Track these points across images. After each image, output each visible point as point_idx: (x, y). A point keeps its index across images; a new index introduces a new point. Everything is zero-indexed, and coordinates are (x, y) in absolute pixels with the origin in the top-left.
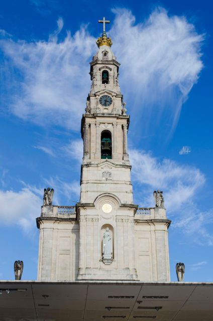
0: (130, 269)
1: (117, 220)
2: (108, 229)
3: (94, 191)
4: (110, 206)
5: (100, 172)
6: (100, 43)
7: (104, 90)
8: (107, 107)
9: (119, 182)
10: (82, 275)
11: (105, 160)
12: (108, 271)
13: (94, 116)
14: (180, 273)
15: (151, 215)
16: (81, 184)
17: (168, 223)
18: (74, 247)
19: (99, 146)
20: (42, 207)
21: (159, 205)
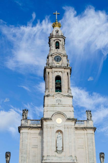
0: (73, 157)
1: (65, 128)
2: (59, 133)
3: (51, 111)
4: (61, 119)
5: (55, 99)
6: (54, 26)
7: (56, 53)
8: (58, 62)
9: (66, 106)
10: (45, 160)
11: (57, 93)
12: (60, 157)
13: (51, 68)
14: (102, 159)
15: (85, 125)
16: (44, 107)
17: (95, 129)
18: (40, 143)
19: (54, 85)
20: (22, 120)
21: (89, 119)
